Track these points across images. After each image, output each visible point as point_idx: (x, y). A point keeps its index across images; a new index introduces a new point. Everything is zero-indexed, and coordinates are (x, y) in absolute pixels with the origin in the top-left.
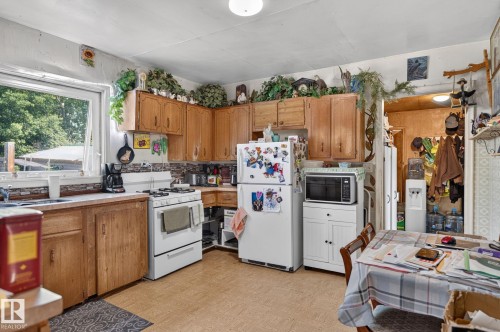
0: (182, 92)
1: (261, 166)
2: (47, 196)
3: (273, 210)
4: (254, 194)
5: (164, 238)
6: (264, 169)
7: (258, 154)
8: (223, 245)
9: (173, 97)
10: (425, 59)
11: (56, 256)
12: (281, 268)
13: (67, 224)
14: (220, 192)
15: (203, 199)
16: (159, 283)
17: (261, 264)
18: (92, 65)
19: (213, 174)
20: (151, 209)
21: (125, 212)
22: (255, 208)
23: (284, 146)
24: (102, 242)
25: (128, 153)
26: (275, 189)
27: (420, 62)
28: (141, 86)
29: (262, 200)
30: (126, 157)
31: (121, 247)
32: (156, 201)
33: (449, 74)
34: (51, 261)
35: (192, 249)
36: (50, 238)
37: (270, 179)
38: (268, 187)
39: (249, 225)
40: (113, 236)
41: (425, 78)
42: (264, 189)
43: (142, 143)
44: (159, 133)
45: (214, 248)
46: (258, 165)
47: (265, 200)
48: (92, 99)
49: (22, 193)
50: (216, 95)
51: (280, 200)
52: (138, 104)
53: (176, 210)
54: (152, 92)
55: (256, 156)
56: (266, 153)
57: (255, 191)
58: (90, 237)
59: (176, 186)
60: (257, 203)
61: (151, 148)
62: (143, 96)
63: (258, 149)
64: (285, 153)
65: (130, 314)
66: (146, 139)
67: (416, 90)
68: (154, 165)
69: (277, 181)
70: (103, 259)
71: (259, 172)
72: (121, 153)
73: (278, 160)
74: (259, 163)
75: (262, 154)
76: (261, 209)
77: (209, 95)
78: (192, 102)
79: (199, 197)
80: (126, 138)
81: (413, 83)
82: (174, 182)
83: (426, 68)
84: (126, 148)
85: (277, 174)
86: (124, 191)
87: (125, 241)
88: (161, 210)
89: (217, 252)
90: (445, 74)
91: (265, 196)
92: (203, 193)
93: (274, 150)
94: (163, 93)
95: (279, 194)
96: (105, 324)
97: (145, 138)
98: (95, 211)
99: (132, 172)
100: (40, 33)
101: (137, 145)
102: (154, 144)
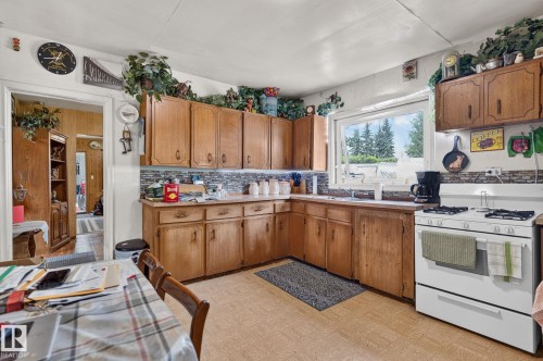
2: (373, 197)
11: (336, 235)
18: (413, 77)
21: (386, 220)
24: (363, 239)
30: (457, 164)
31: (380, 252)
32: (418, 218)
34: (333, 238)
40: (372, 238)
43: (486, 144)
61: (507, 148)
66: (494, 136)
72: (448, 160)
80: (457, 141)
84: (455, 153)
88: (420, 230)
94: (491, 64)
99: (468, 182)
100: (374, 75)
101: (475, 146)
102: (513, 141)
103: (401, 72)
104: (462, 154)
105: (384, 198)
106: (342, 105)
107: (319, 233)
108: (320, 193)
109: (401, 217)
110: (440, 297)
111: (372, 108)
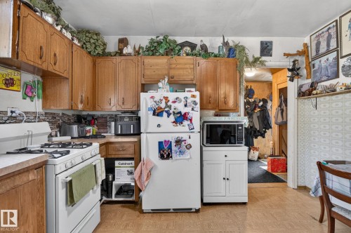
0: (67, 28)
1: (169, 115)
3: (182, 157)
4: (160, 143)
6: (172, 118)
7: (166, 103)
8: (114, 198)
9: (59, 29)
10: (271, 43)
12: (188, 211)
17: (166, 211)
22: (162, 157)
23: (193, 96)
26: (185, 136)
27: (268, 44)
29: (170, 148)
33: (287, 55)
37: (179, 128)
38: (177, 135)
39: (155, 174)
41: (271, 56)
42: (172, 138)
43: (9, 83)
46: (165, 114)
47: (174, 148)
51: (189, 147)
55: (163, 105)
56: (174, 102)
57: (162, 140)
59: (54, 139)
60: (165, 152)
61: (22, 91)
63: (166, 98)
64: (195, 103)
66: (15, 78)
67: (266, 63)
69: (186, 129)
71: (167, 122)
73: (188, 110)
74: (167, 112)
75: (169, 104)
76: (169, 157)
78: (76, 42)
81: (264, 58)
82: (52, 135)
83: (271, 49)
85: (186, 123)
90: (285, 54)
91: (173, 144)
93: (183, 100)
95: (189, 142)
97: (14, 75)
102: (26, 86)
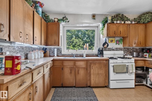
0: (128, 20)
2: (83, 56)
5: (114, 75)
8: (148, 85)
9: (123, 22)
11: (80, 72)
13: (82, 64)
14: (147, 60)
15: (135, 62)
16: (112, 90)
18: (95, 19)
19: (147, 52)
20: (110, 64)
21: (100, 63)
24: (92, 71)
25: (106, 44)
28: (109, 22)
30: (106, 46)
31: (98, 74)
32: (111, 61)
34: (78, 73)
35: (129, 82)
36: (79, 67)
40: (95, 70)
43: (112, 41)
44: (119, 37)
45: (143, 85)
48: (96, 29)
49: (78, 55)
50: (147, 17)
52: (108, 27)
53: (120, 65)
54: (113, 23)
58: (89, 69)
59: (126, 56)
61: (115, 42)
62: (109, 25)
65: (95, 96)
68: (117, 48)
70: (92, 76)
72: (104, 45)
77: (143, 18)
78: (133, 23)
79: (134, 61)
80: (106, 39)
82: (126, 55)
84: (106, 43)
86: (103, 57)
87: (99, 72)
88: (113, 64)
89: (145, 87)
92: (135, 60)
94: (118, 22)
96: (87, 95)
97: (113, 39)
98: (90, 62)
99: (108, 50)
100: (82, 15)
101: (110, 42)
102: (117, 41)
103: (91, 17)
104: (107, 43)
105: (86, 56)
106: (68, 22)
107: (71, 73)
108: (58, 56)
109: (104, 62)
110: (117, 82)
111: (81, 25)
